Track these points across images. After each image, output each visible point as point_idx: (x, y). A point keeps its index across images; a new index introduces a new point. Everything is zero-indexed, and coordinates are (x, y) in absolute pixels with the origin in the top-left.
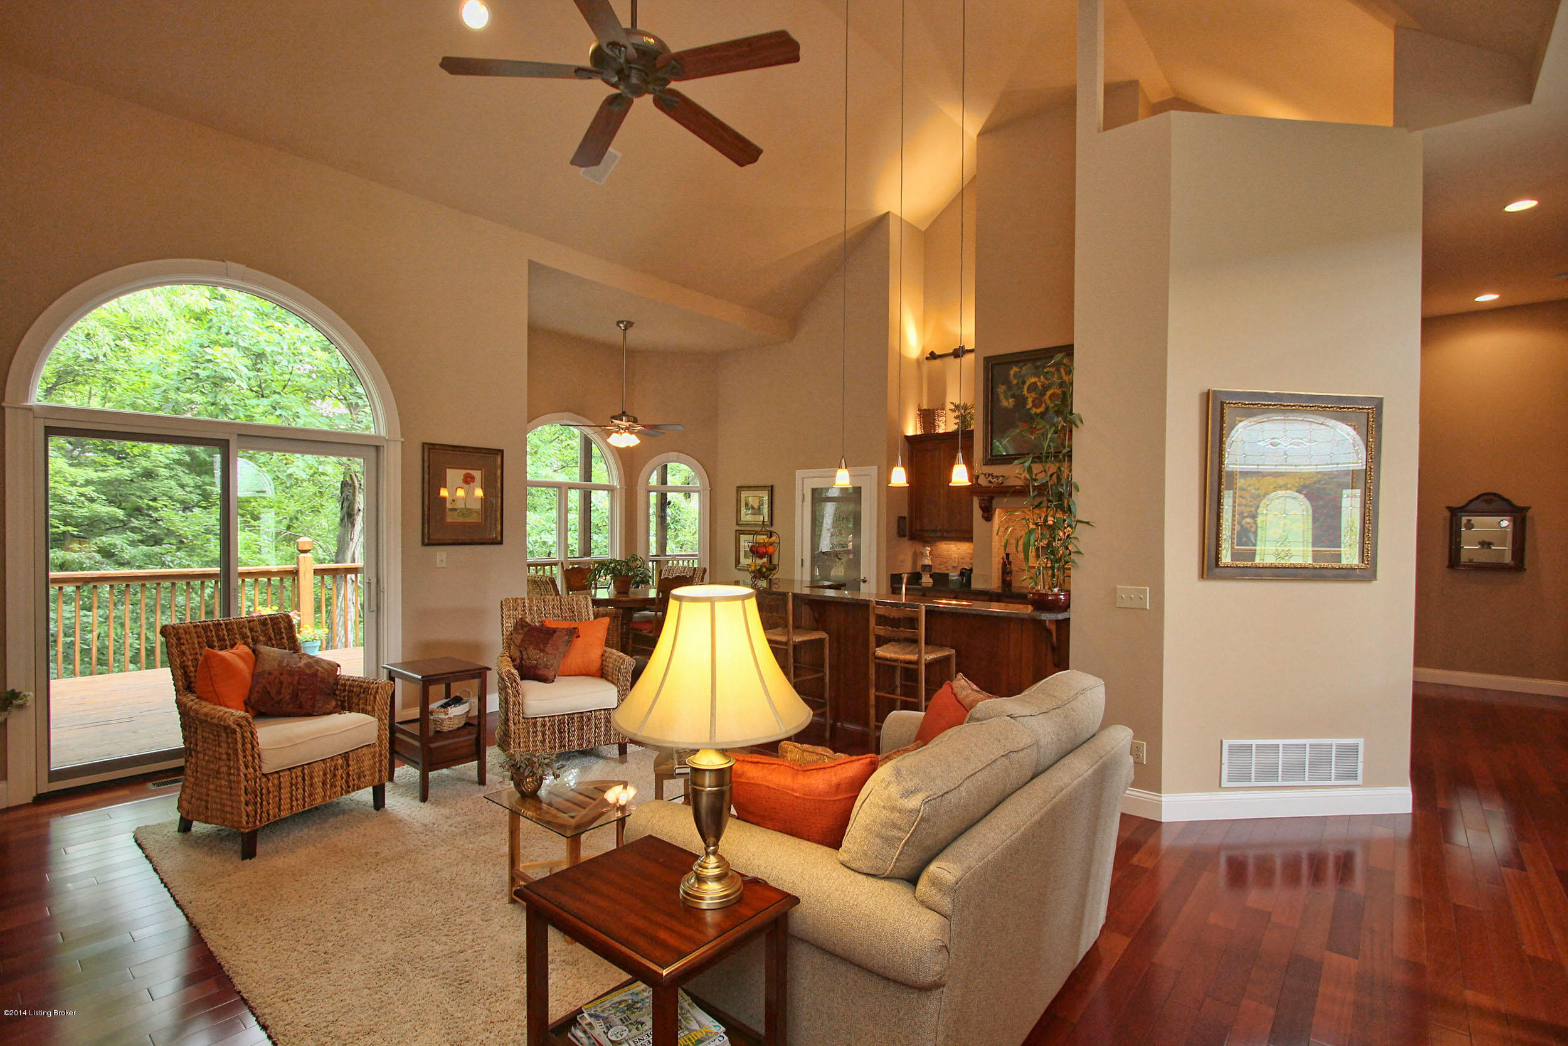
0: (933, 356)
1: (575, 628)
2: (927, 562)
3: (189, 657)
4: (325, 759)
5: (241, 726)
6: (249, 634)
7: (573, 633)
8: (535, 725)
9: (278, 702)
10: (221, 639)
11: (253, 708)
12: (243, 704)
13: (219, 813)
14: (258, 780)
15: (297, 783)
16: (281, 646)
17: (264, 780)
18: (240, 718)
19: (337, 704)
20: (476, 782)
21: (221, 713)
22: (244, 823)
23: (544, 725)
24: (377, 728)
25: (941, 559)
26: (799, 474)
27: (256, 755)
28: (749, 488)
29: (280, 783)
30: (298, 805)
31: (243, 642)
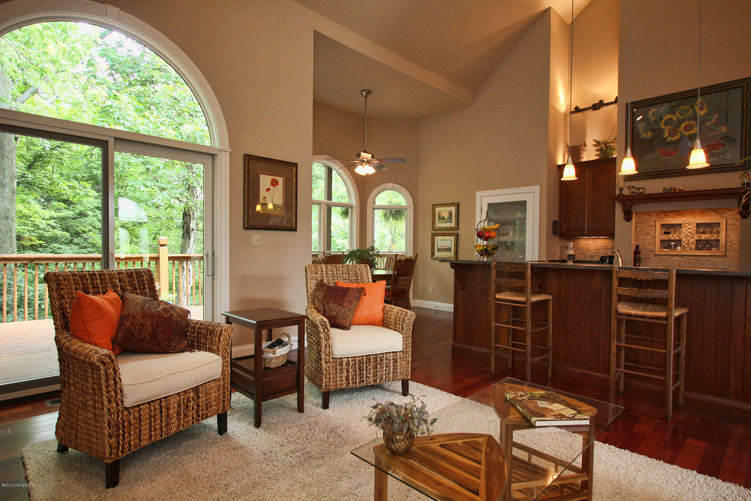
0: (577, 110)
1: (363, 288)
2: (571, 252)
3: (67, 300)
4: (180, 393)
5: (104, 364)
6: (118, 284)
7: (361, 291)
8: (341, 363)
9: (140, 341)
10: (95, 287)
11: (119, 345)
12: (110, 342)
13: (86, 443)
14: (120, 413)
15: (155, 415)
16: (143, 294)
17: (126, 413)
18: (103, 355)
19: (188, 343)
20: (296, 410)
21: (87, 351)
22: (108, 454)
23: (348, 364)
24: (222, 365)
25: (581, 251)
26: (478, 194)
27: (119, 391)
28: (442, 205)
29: (140, 415)
30: (156, 434)
31: (113, 290)
